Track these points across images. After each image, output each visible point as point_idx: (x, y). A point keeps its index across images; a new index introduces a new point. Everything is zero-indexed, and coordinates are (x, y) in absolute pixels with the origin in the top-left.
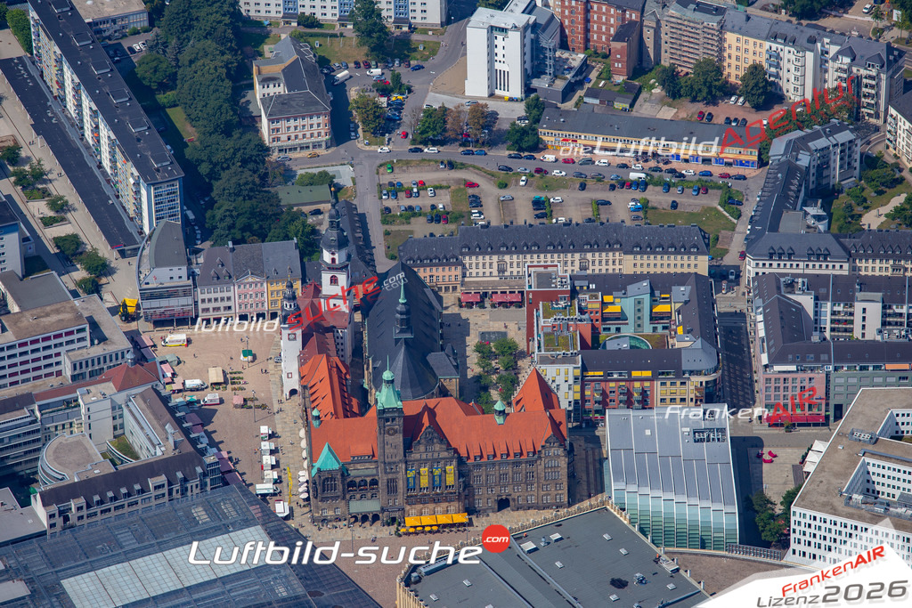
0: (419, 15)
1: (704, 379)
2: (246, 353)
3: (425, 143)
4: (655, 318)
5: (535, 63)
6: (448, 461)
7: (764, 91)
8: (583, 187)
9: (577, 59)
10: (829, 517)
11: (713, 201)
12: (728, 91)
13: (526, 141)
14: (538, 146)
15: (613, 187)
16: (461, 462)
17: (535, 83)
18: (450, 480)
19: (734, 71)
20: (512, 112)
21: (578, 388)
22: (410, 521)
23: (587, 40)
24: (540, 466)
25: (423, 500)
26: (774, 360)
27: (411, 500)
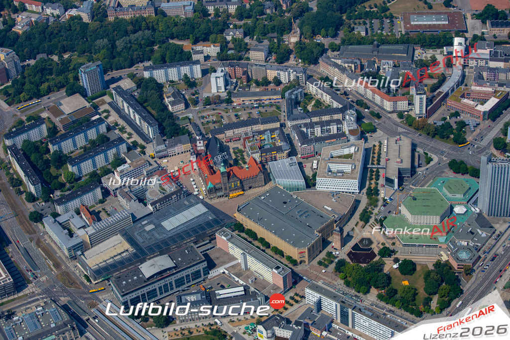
0: (196, 76)
1: (288, 151)
2: (182, 162)
3: (206, 105)
4: (272, 139)
5: (227, 84)
6: (238, 181)
7: (278, 82)
8: (245, 110)
9: (235, 81)
10: (325, 179)
11: (274, 108)
12: (270, 83)
13: (229, 101)
14: (232, 102)
15: (251, 109)
16: (240, 180)
17: (227, 87)
18: (239, 185)
19: (270, 78)
20: (224, 95)
21: (260, 158)
22: (231, 195)
23: (235, 76)
24: (258, 178)
25: (233, 190)
26: (302, 144)
27: (230, 191)
